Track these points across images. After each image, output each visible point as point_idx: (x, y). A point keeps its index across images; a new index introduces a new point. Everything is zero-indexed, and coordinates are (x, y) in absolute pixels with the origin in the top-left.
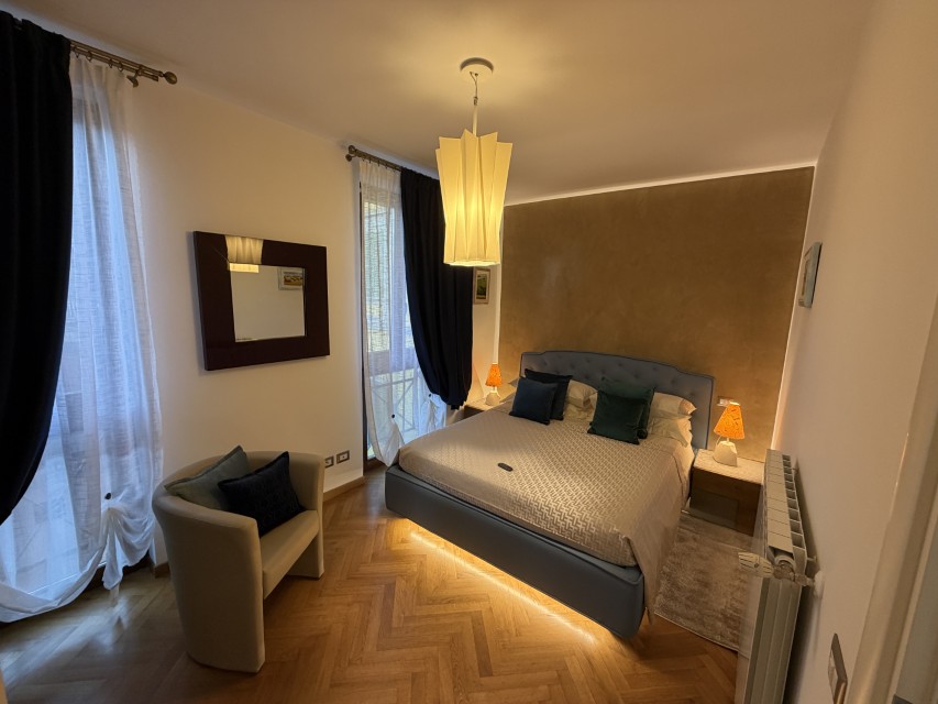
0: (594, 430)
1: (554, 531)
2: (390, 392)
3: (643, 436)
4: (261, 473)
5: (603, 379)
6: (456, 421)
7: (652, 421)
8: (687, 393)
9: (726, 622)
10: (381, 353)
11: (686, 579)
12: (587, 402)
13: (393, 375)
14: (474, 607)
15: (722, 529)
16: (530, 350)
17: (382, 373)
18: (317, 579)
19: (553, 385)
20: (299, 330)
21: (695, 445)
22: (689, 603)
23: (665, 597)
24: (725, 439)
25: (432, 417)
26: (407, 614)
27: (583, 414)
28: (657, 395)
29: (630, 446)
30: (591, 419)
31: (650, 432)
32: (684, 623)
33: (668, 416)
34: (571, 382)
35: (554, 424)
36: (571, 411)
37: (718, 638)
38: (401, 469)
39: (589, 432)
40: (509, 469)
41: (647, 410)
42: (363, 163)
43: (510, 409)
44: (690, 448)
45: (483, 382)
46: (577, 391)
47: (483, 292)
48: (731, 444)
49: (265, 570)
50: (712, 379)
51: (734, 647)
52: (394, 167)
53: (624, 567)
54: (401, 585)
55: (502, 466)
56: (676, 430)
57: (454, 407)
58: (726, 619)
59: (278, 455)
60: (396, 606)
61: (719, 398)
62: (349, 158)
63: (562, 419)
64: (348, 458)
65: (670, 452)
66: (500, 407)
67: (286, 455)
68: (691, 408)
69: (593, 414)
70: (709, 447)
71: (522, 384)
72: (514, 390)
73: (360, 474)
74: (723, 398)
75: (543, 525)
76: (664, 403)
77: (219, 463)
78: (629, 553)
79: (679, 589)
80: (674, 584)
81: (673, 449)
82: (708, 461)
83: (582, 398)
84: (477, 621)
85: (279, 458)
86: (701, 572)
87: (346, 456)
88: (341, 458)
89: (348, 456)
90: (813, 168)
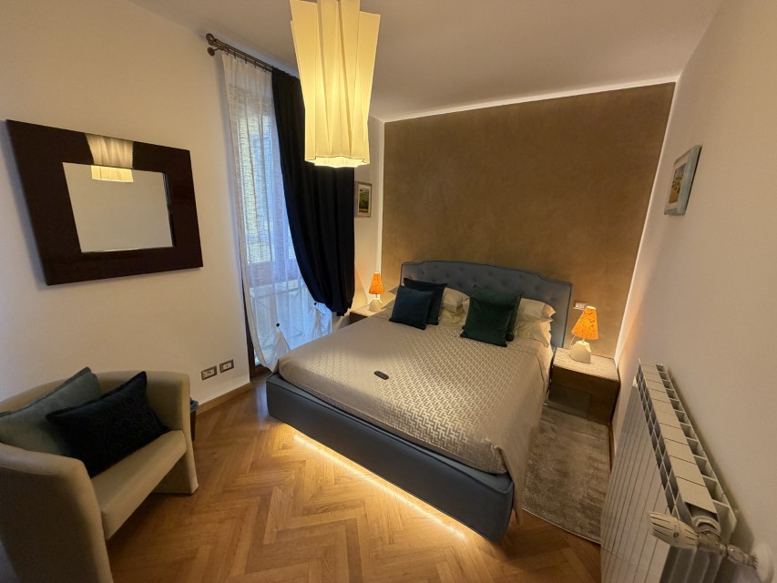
0: (467, 333)
1: (428, 441)
2: (273, 303)
3: (510, 338)
4: (106, 399)
5: (475, 286)
6: (341, 326)
7: (518, 324)
8: (548, 298)
9: (584, 512)
10: (262, 264)
11: (547, 470)
12: (460, 307)
13: (276, 285)
14: (350, 515)
15: (575, 418)
16: (410, 261)
17: (264, 283)
18: (189, 494)
19: (430, 293)
20: (165, 241)
21: (554, 344)
22: (551, 495)
23: (529, 489)
24: (581, 339)
25: (318, 324)
26: (281, 528)
27: (457, 319)
28: (523, 300)
29: (499, 348)
30: (463, 323)
31: (516, 334)
32: (548, 517)
33: (532, 319)
34: (446, 289)
35: (430, 328)
36: (446, 316)
37: (578, 529)
38: (281, 378)
39: (462, 336)
40: (385, 377)
41: (514, 315)
42: (226, 58)
43: (390, 316)
44: (550, 347)
45: (367, 291)
46: (451, 297)
47: (365, 206)
48: (586, 344)
49: (104, 510)
50: (571, 285)
51: (594, 538)
52: (265, 67)
53: (494, 475)
54: (277, 495)
55: (378, 374)
56: (539, 332)
57: (340, 313)
58: (584, 509)
59: (132, 377)
60: (270, 519)
61: (575, 302)
62: (211, 52)
63: (437, 324)
64: (233, 367)
65: (534, 353)
66: (381, 314)
67: (143, 375)
68: (552, 312)
69: (465, 318)
70: (565, 346)
71: (400, 293)
72: (394, 297)
73: (246, 380)
74: (579, 302)
75: (416, 435)
76: (529, 307)
77: (57, 389)
78: (500, 463)
79: (541, 480)
80: (537, 476)
81: (536, 351)
82: (565, 360)
83: (455, 304)
84: (351, 529)
85: (134, 379)
86: (560, 462)
87: (230, 365)
88: (225, 367)
89: (232, 364)
90: (674, 84)
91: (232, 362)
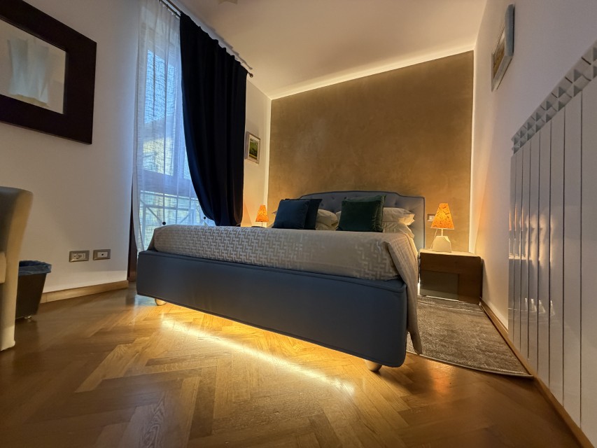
3: (380, 231)
31: (384, 230)
38: (156, 250)
47: (254, 153)
48: (445, 236)
50: (423, 198)
61: (428, 216)
64: (108, 258)
70: (426, 247)
73: (123, 277)
74: (432, 215)
87: (106, 255)
88: (100, 255)
89: (109, 254)
90: (473, 51)
91: (109, 251)
